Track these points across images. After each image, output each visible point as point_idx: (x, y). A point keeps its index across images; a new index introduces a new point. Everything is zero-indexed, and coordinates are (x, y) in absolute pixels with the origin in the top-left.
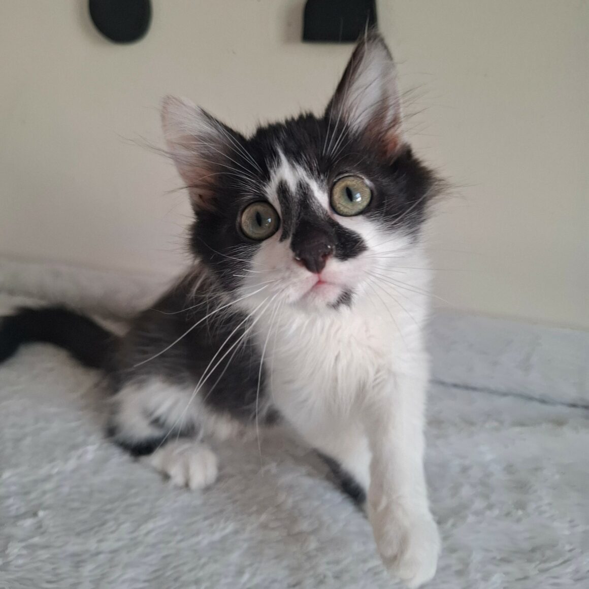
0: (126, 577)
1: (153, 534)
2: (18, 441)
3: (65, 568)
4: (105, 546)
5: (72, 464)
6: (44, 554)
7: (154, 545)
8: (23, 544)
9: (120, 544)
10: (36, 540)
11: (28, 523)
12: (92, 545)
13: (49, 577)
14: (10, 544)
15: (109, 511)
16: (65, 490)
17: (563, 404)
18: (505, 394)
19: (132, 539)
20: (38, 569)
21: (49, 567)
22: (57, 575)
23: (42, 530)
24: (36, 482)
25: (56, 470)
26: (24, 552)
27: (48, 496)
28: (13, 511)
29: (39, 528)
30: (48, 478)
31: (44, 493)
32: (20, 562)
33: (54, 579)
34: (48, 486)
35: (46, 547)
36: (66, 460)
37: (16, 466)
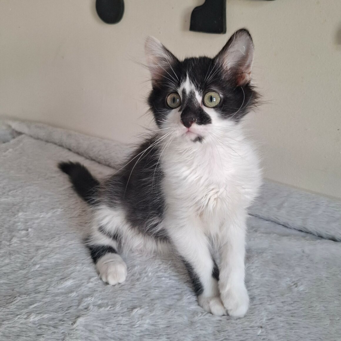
0: (55, 257)
1: (73, 245)
2: (29, 203)
3: (32, 250)
4: (51, 245)
5: (50, 215)
6: (25, 244)
7: (71, 249)
8: (19, 239)
9: (58, 246)
10: (25, 239)
11: (24, 232)
12: (46, 244)
13: (25, 252)
14: (14, 238)
15: (58, 234)
16: (43, 224)
17: (295, 229)
18: (267, 220)
19: (63, 245)
20: (21, 248)
21: (26, 248)
22: (28, 252)
23: (28, 236)
24: (32, 219)
25: (42, 216)
26: (18, 242)
27: (35, 225)
28: (19, 228)
29: (27, 235)
30: (37, 218)
31: (34, 223)
32: (16, 245)
33: (27, 253)
34: (37, 221)
35: (27, 242)
36: (47, 213)
37: (26, 212)
